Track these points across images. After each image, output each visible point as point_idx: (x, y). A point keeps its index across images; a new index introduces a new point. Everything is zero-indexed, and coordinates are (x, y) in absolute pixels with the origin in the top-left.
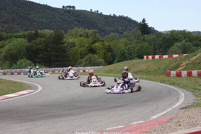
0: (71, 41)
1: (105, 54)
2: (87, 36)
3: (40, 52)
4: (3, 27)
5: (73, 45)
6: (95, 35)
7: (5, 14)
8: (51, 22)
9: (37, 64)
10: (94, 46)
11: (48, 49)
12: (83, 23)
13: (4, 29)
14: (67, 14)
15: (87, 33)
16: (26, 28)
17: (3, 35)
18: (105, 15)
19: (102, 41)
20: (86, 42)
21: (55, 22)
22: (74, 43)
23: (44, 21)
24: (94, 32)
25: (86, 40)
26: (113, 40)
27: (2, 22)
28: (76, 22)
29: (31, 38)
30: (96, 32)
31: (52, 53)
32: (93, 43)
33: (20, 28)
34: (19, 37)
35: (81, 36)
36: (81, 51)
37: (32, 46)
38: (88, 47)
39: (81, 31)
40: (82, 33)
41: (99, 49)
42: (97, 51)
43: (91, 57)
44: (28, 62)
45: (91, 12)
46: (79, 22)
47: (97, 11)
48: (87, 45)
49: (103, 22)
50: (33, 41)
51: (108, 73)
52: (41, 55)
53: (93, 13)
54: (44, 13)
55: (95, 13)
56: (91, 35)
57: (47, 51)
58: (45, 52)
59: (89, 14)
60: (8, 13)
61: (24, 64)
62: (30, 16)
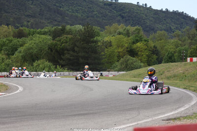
0: (106, 39)
1: (148, 56)
2: (128, 34)
3: (66, 52)
4: (28, 22)
5: (109, 44)
6: (138, 33)
7: (32, 6)
8: (88, 17)
9: (58, 66)
10: (135, 46)
11: (76, 49)
12: (127, 18)
13: (29, 24)
14: (108, 7)
15: (128, 31)
16: (56, 23)
17: (24, 31)
18: (155, 10)
19: (145, 41)
20: (126, 41)
21: (92, 17)
22: (111, 42)
23: (79, 15)
24: (137, 29)
25: (125, 39)
26: (161, 40)
27: (28, 16)
28: (119, 18)
29: (55, 35)
30: (139, 29)
31: (80, 54)
32: (134, 43)
33: (49, 23)
34: (44, 34)
35: (120, 34)
36: (119, 52)
37: (56, 45)
38: (127, 48)
39: (121, 28)
40: (121, 30)
41: (141, 51)
42: (139, 53)
43: (128, 60)
44: (47, 63)
45: (138, 6)
46: (123, 17)
47: (146, 5)
48: (126, 45)
49: (152, 19)
50: (58, 39)
51: (135, 77)
52: (67, 56)
53: (140, 7)
54: (79, 6)
55: (142, 6)
56: (133, 33)
57: (74, 51)
58: (71, 53)
59: (135, 8)
60: (35, 5)
61: (41, 66)
62: (62, 9)
